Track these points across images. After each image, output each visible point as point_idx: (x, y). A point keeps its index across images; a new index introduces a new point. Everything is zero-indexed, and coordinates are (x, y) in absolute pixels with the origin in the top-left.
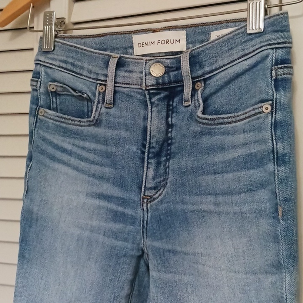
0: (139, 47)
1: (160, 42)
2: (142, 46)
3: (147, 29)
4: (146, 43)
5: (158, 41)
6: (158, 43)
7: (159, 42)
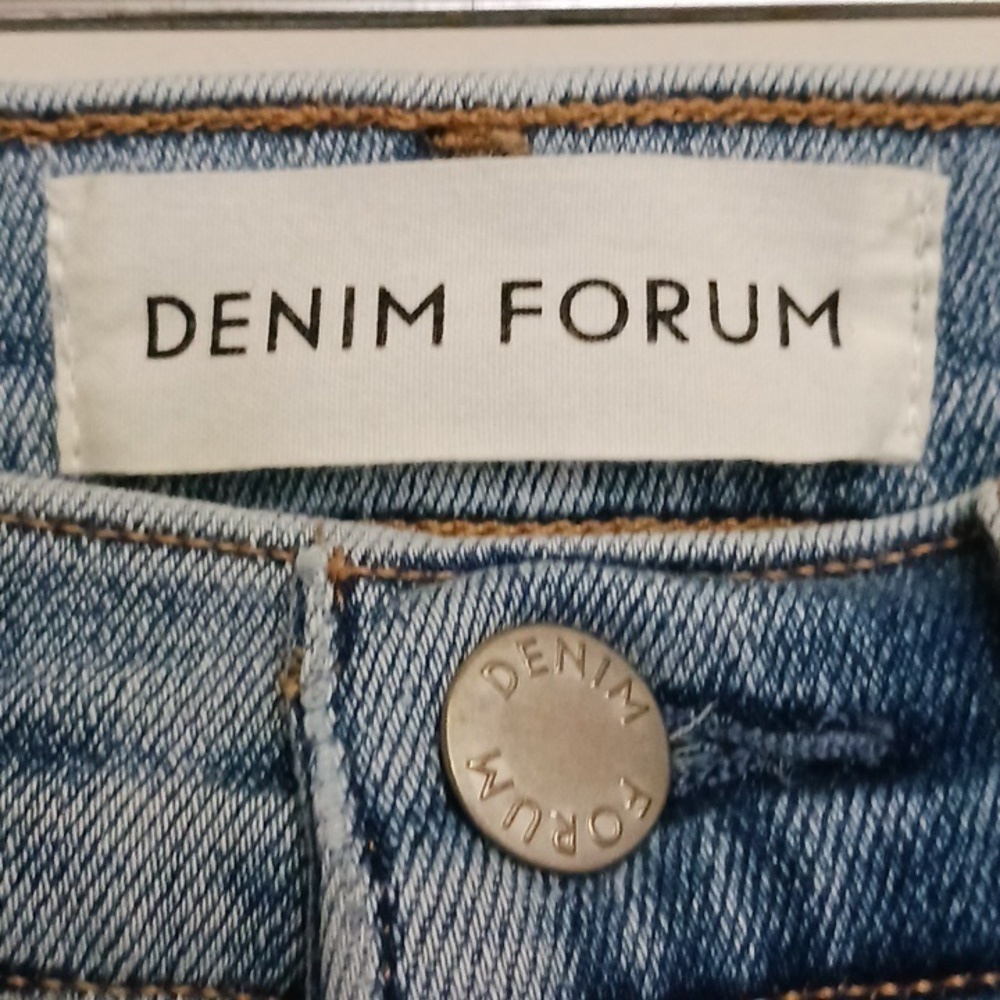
0: (153, 352)
1: (549, 299)
2: (216, 350)
3: (297, 102)
4: (278, 306)
5: (507, 289)
6: (508, 313)
7: (519, 299)
